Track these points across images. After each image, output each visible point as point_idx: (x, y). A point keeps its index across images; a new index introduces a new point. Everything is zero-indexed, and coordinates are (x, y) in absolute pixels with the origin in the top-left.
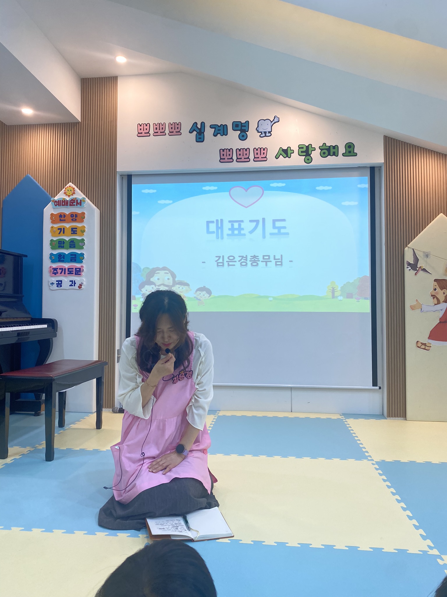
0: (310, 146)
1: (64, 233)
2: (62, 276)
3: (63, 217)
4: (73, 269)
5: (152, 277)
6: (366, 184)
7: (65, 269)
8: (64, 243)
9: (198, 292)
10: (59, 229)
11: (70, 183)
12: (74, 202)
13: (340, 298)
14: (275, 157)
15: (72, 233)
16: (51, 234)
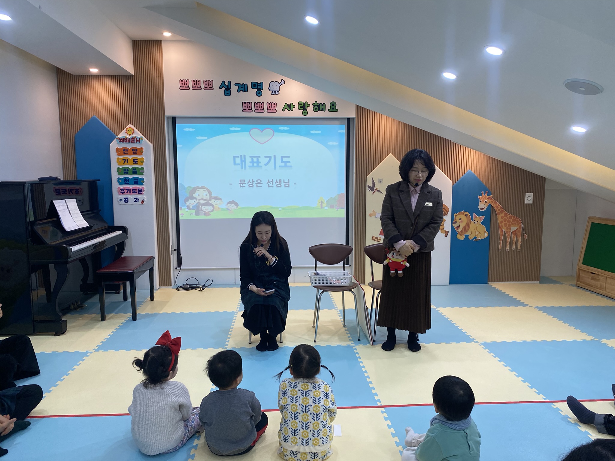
0: (306, 103)
1: (127, 163)
2: (128, 194)
3: (126, 150)
4: (136, 189)
5: (194, 193)
6: (344, 130)
7: (130, 189)
8: (128, 170)
9: (229, 205)
10: (123, 160)
11: (130, 125)
12: (134, 140)
13: (326, 208)
14: (282, 110)
15: (134, 163)
16: (117, 164)
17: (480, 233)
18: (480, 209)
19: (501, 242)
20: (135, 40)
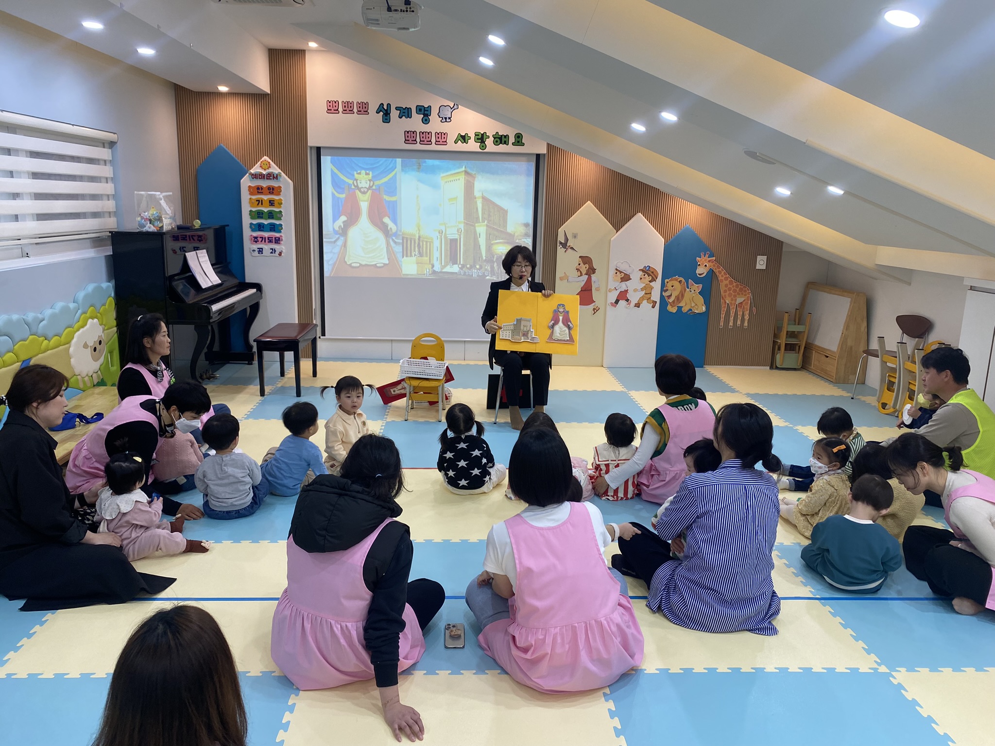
0: (485, 134)
1: (262, 204)
2: (262, 244)
3: (260, 189)
4: (272, 238)
6: (531, 169)
7: (265, 238)
8: (262, 214)
10: (257, 201)
11: (265, 157)
12: (270, 176)
14: (454, 142)
15: (270, 205)
16: (249, 205)
17: (696, 305)
18: (699, 274)
19: (723, 316)
20: (271, 49)
